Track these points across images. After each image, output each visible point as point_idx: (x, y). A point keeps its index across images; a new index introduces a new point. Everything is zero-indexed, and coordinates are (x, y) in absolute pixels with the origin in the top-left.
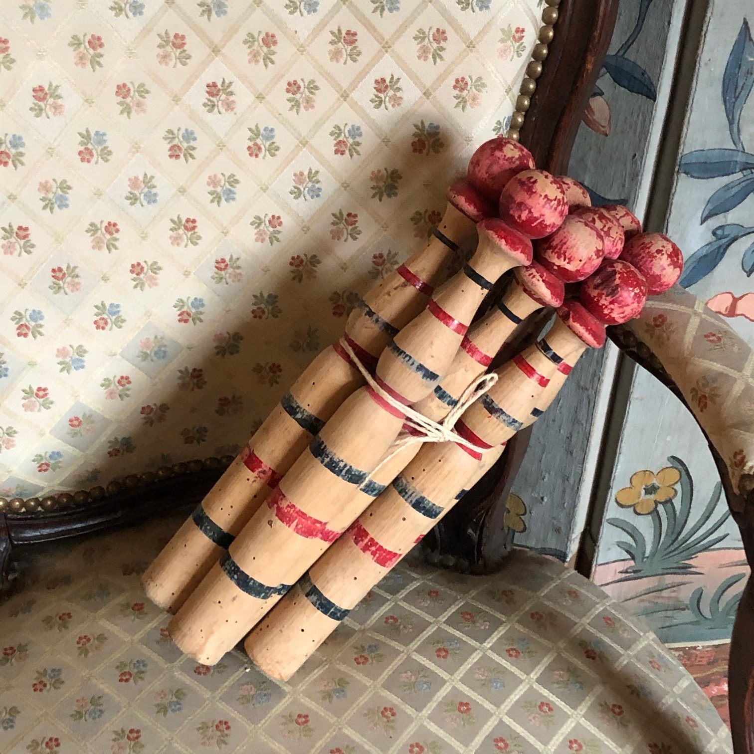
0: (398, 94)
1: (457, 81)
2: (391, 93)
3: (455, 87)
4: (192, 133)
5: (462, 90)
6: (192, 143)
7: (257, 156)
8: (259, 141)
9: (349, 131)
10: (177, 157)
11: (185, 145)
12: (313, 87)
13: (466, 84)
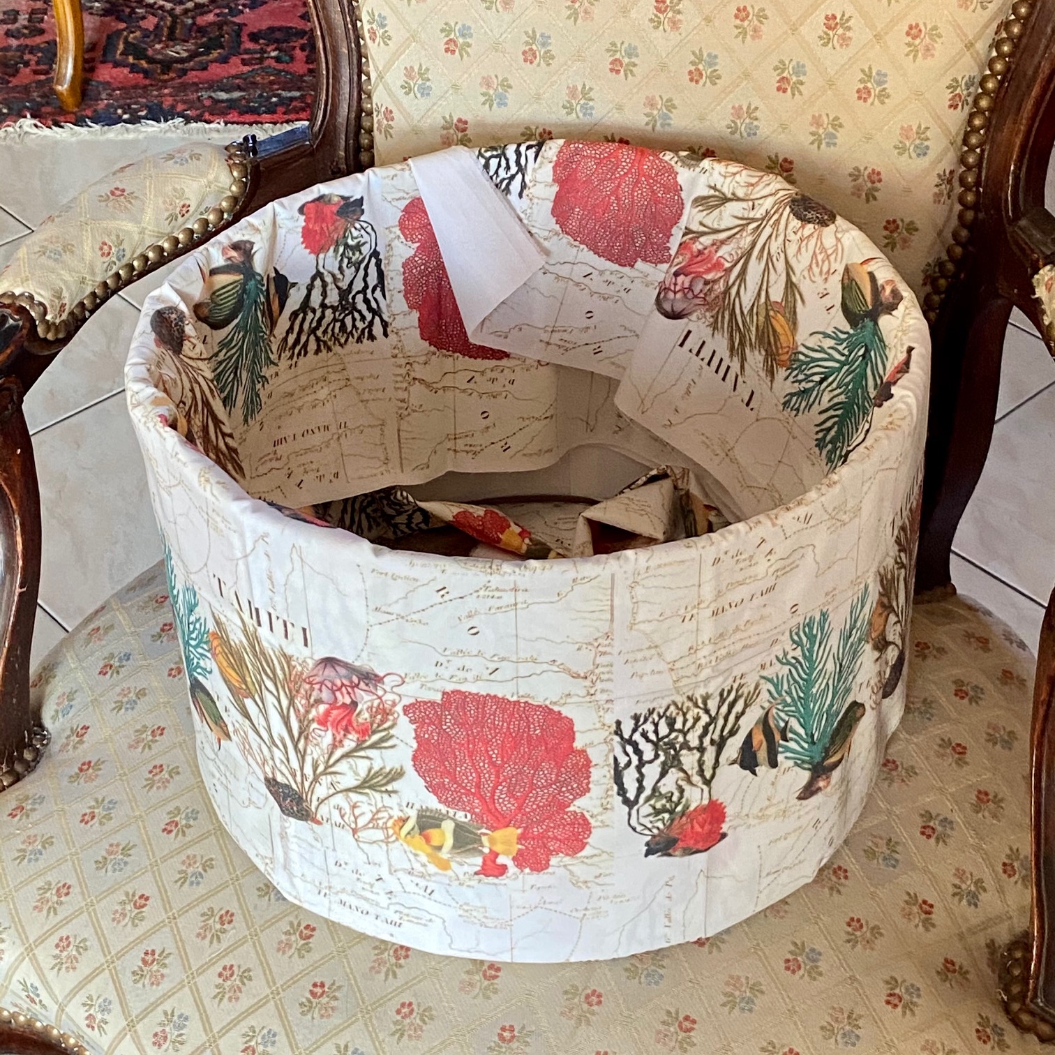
0: (848, 34)
1: (911, 27)
2: (840, 31)
3: (908, 34)
5: (915, 38)
6: (634, 60)
9: (793, 68)
11: (626, 60)
12: (761, 16)
13: (920, 31)
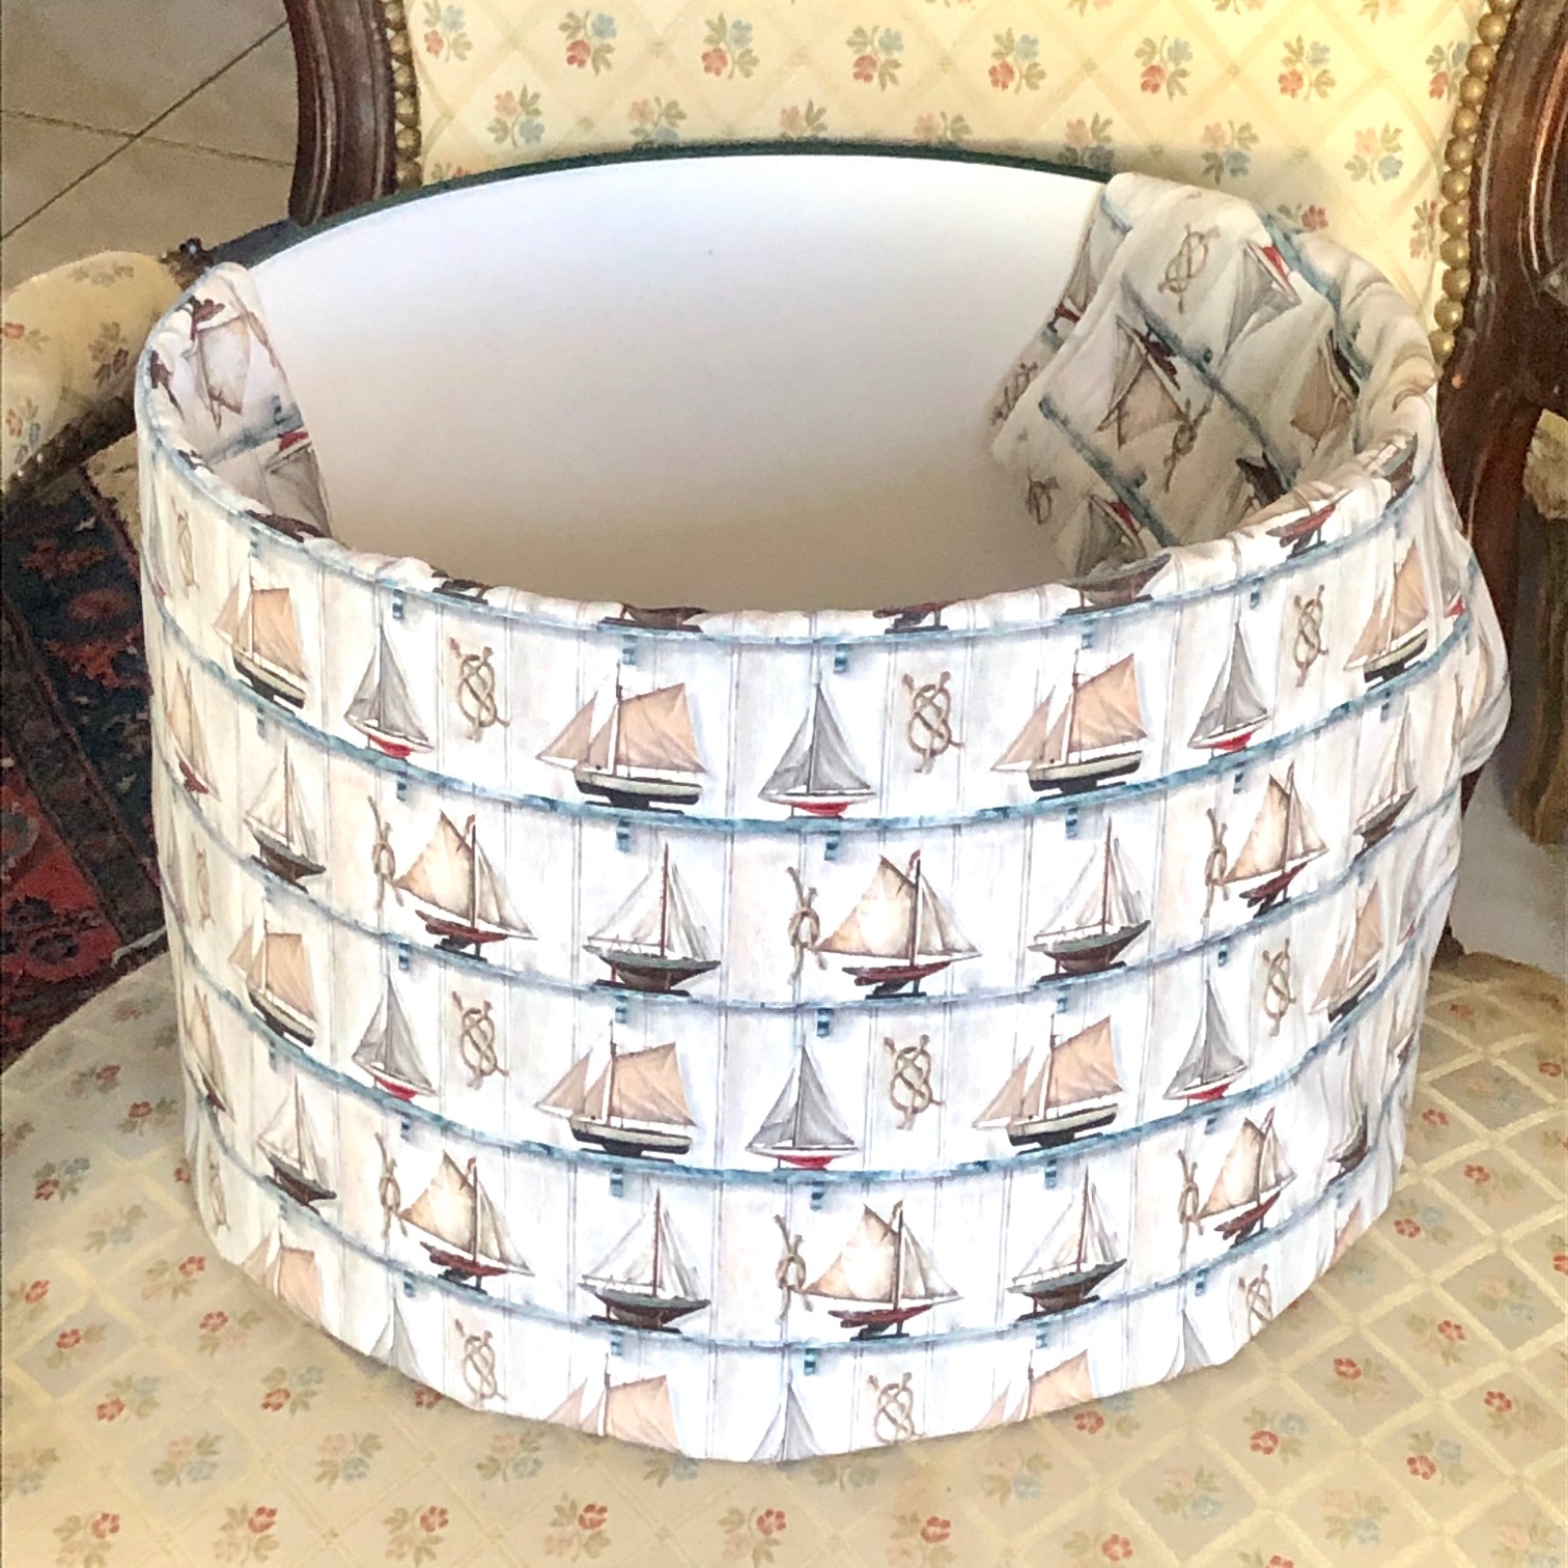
4: (897, 37)
7: (1005, 86)
8: (1010, 60)
9: (1169, 50)
10: (868, 78)
